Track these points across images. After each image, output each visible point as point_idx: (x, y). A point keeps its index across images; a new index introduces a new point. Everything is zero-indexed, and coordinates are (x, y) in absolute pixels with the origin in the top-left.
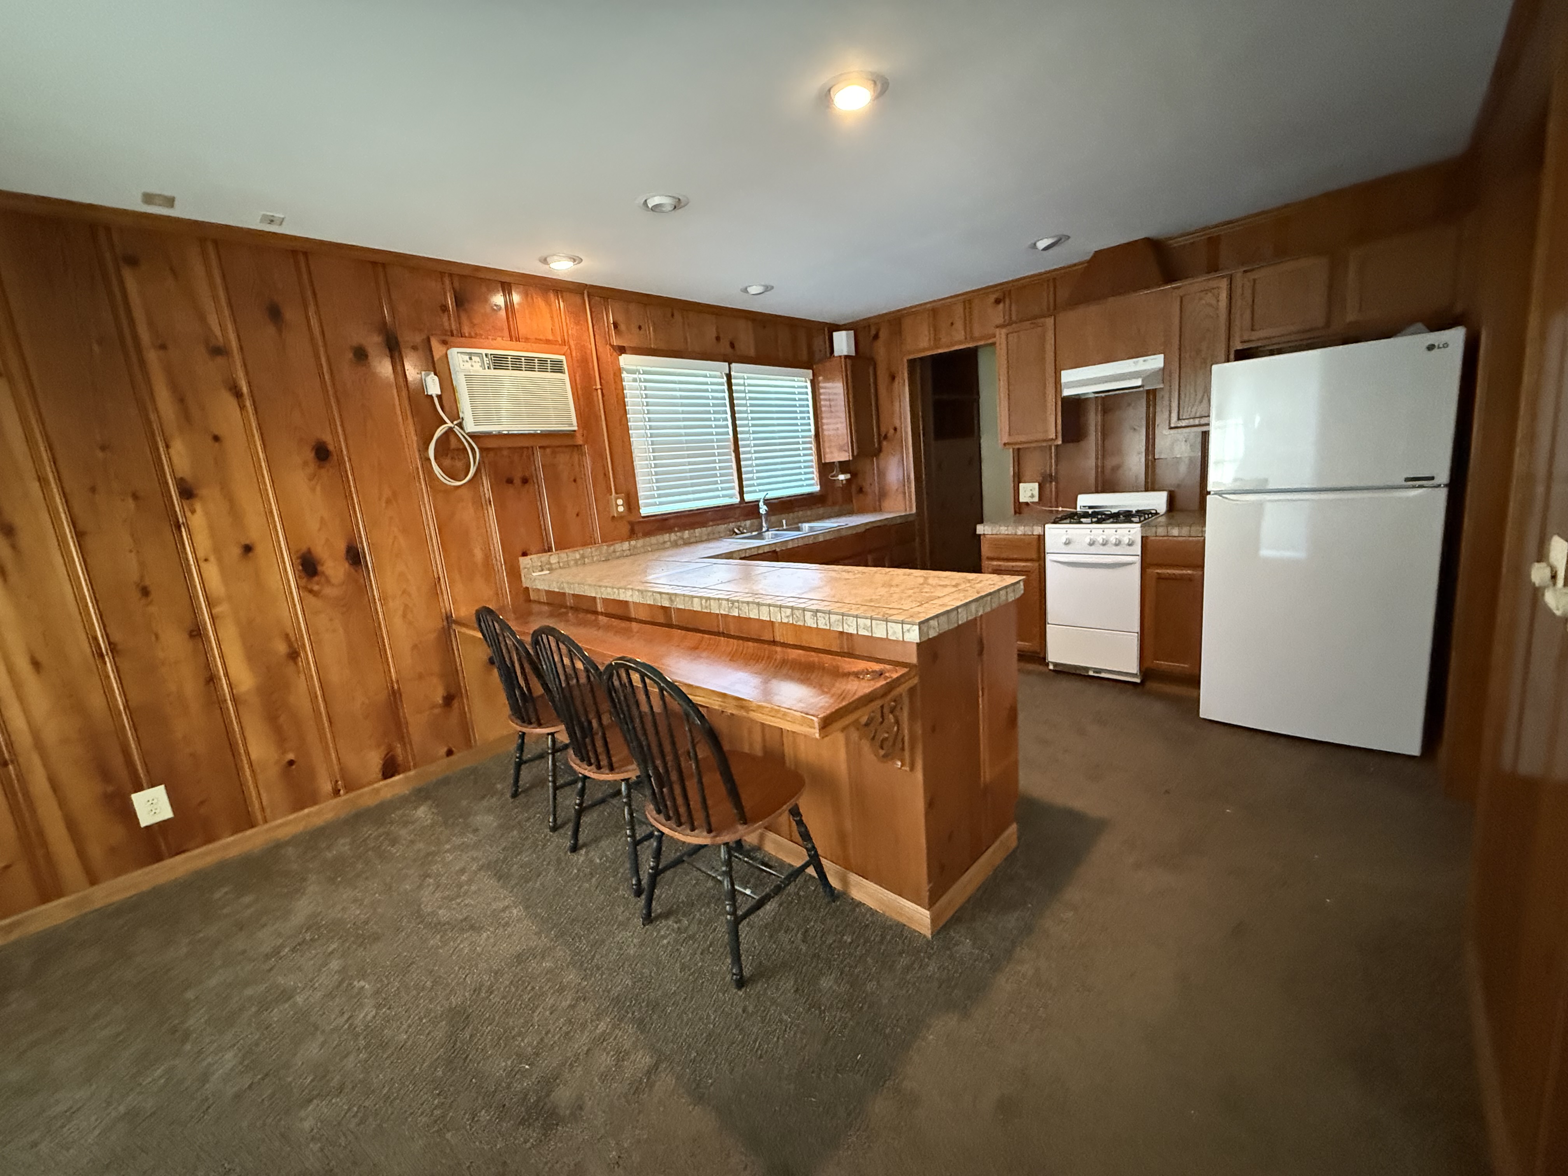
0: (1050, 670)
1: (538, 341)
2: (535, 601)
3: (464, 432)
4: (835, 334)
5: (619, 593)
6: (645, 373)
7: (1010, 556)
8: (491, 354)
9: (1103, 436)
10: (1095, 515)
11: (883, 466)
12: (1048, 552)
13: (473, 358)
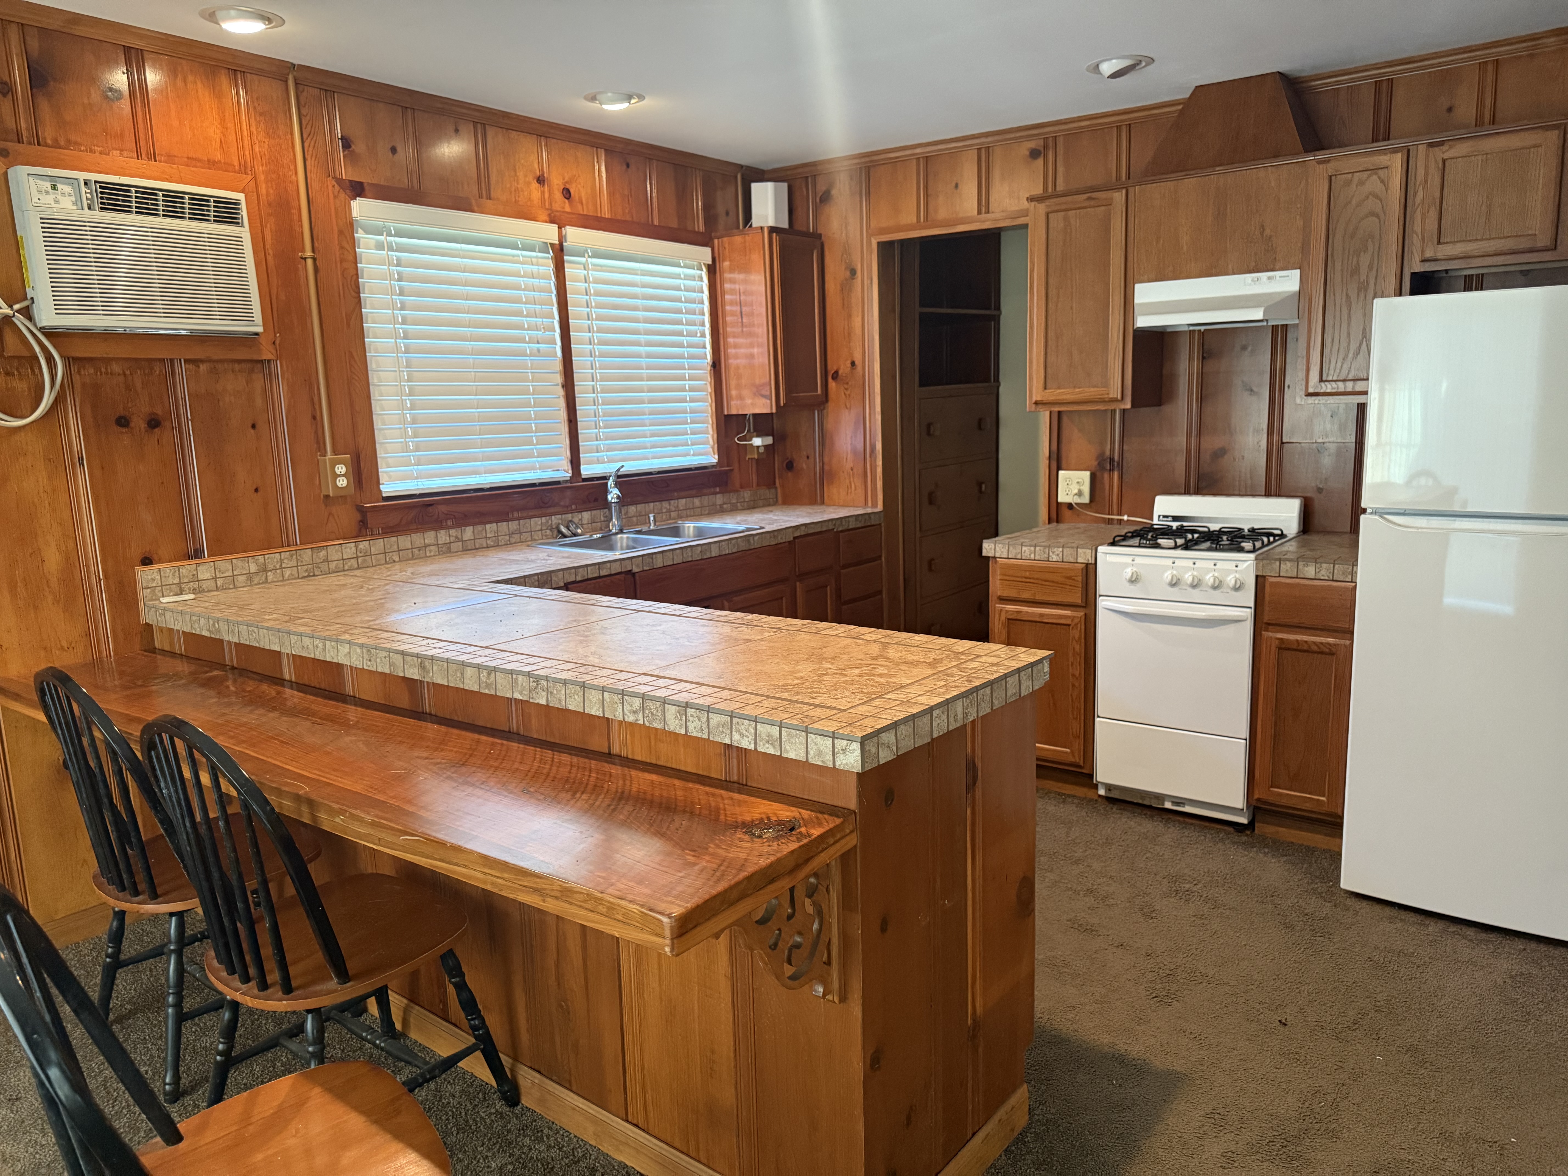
0: (1100, 796)
1: (192, 161)
2: (163, 652)
3: (35, 325)
4: (755, 187)
5: (324, 649)
6: (398, 234)
7: (1039, 597)
8: (96, 182)
9: (1202, 399)
10: (1181, 532)
11: (829, 424)
12: (1102, 593)
13: (60, 186)
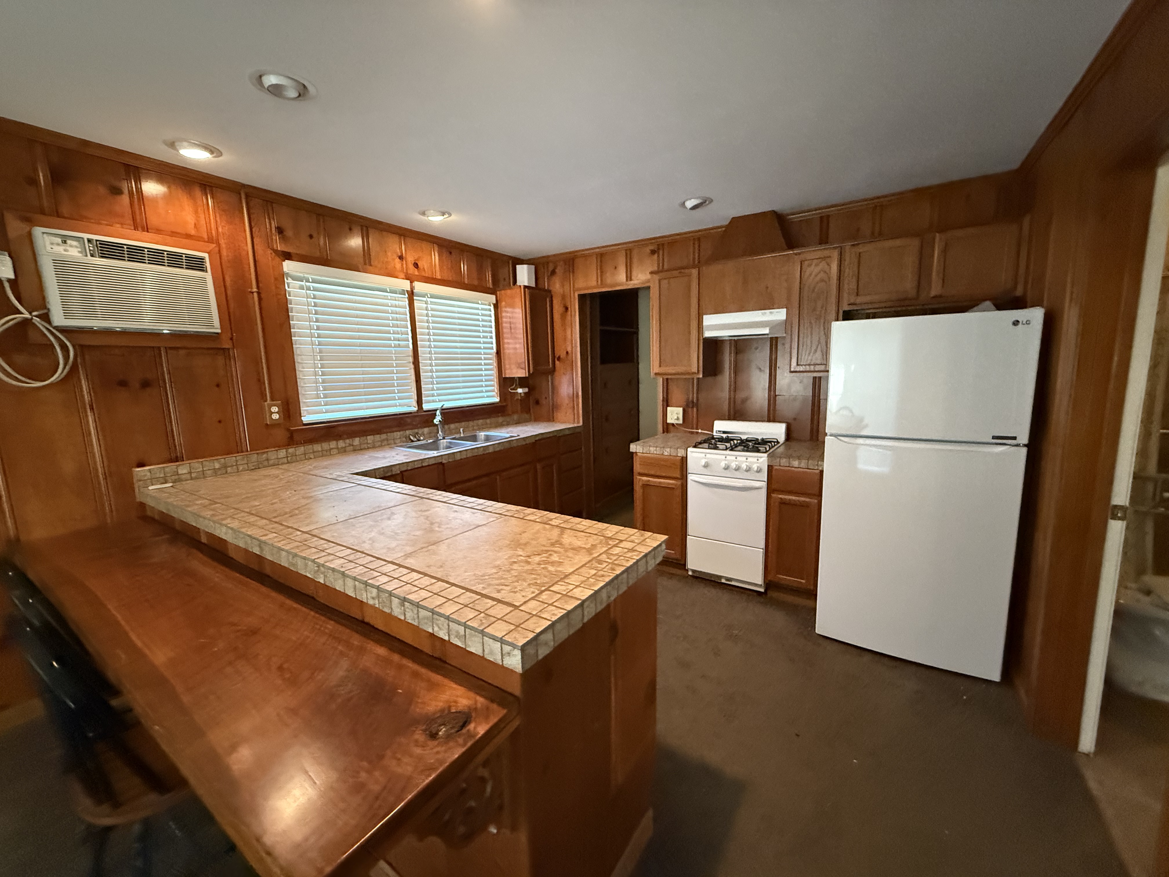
0: (690, 575)
1: (175, 234)
2: (150, 518)
3: (51, 326)
4: (518, 267)
6: (314, 281)
7: (658, 474)
8: (97, 241)
9: (736, 373)
10: (728, 440)
11: (556, 383)
12: (690, 472)
13: (69, 242)
